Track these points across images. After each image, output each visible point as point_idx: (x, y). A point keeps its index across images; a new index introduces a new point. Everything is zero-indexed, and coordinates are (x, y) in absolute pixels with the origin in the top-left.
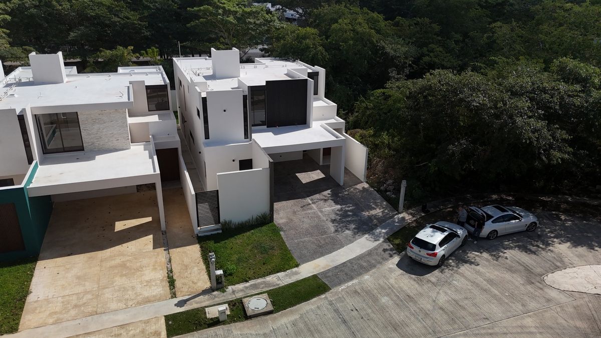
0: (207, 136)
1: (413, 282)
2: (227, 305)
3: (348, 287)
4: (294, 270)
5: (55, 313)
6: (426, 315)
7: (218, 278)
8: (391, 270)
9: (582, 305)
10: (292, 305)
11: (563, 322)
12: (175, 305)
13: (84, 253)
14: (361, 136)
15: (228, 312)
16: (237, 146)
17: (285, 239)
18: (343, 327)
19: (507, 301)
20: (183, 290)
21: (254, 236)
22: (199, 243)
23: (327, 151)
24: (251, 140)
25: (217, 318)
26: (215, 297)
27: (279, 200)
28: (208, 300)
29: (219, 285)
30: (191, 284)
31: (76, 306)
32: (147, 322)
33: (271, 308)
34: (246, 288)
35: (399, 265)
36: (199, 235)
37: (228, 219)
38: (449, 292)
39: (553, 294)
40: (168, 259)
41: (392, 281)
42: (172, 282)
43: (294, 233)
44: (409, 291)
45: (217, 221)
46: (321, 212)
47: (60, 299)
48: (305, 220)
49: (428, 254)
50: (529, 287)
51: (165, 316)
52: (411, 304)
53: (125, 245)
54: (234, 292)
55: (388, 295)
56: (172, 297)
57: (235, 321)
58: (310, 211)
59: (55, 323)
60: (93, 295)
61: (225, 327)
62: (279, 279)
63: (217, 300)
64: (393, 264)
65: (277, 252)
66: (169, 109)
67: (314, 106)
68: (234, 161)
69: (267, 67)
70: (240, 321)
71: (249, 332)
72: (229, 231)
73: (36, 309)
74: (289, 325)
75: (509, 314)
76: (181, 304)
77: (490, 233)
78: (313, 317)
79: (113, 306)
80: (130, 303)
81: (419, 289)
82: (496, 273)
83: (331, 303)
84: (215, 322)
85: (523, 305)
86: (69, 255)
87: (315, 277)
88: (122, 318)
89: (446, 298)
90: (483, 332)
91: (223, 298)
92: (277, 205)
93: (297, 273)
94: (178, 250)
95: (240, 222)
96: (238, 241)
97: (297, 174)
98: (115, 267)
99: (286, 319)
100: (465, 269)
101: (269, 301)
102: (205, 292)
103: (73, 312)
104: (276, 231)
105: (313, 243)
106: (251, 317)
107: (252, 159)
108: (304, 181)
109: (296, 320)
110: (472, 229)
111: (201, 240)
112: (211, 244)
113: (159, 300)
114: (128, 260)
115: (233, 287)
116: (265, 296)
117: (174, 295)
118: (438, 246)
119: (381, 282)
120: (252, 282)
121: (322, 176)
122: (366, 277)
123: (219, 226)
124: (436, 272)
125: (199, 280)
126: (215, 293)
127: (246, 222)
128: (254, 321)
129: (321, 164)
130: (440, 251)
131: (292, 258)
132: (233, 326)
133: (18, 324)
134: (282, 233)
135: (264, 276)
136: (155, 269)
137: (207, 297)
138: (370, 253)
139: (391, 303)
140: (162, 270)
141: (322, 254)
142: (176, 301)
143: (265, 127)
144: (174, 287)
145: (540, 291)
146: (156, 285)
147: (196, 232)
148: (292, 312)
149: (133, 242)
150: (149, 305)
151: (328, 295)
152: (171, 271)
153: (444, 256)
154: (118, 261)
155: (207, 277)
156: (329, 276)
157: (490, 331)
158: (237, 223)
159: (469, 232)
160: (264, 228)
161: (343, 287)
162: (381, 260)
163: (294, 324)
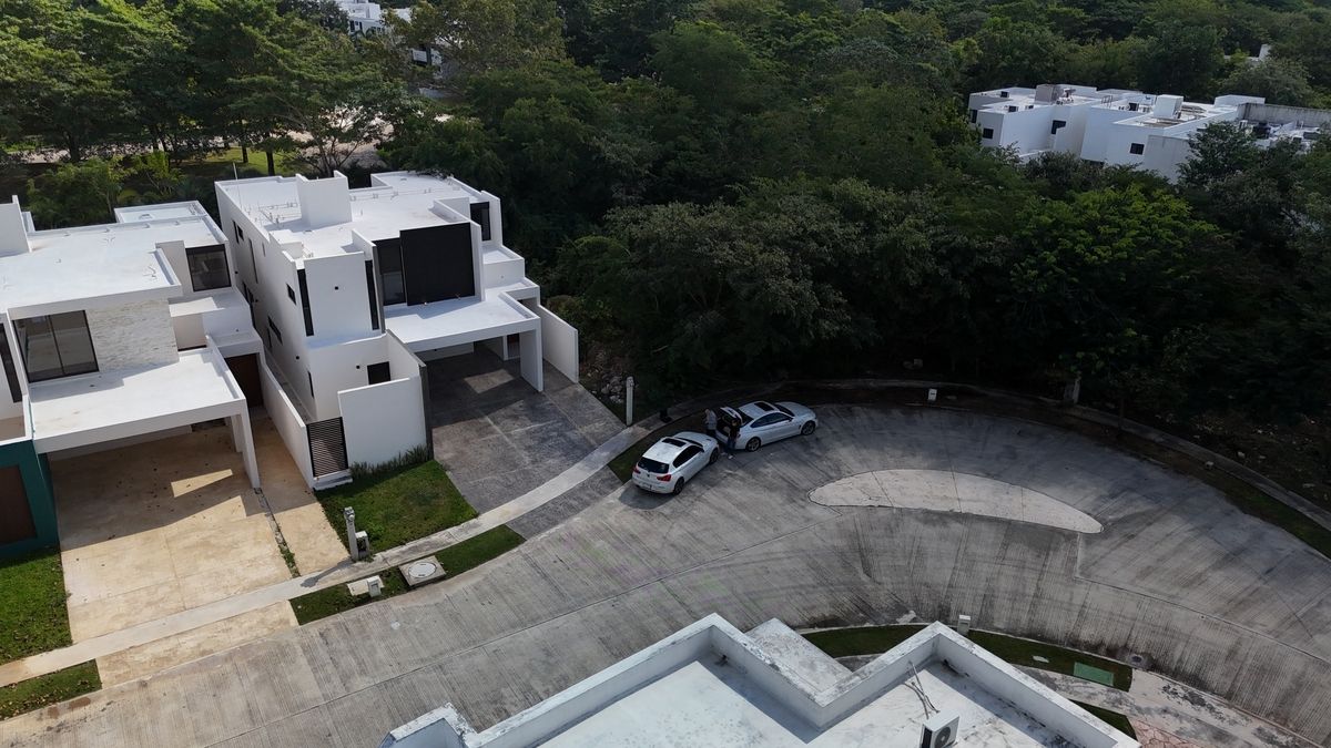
0: (310, 332)
1: (639, 518)
2: (377, 577)
3: (550, 535)
4: (474, 520)
5: (121, 615)
6: (652, 554)
7: (360, 543)
8: (610, 506)
9: (847, 520)
10: (472, 566)
11: (820, 542)
12: (302, 585)
13: (135, 533)
14: (567, 307)
15: (381, 585)
16: (364, 345)
17: (454, 482)
18: (543, 583)
19: (755, 526)
20: (309, 565)
21: (405, 482)
22: (319, 500)
23: (514, 339)
24: (383, 332)
25: (366, 594)
26: (359, 568)
27: (440, 423)
28: (350, 574)
29: (363, 552)
30: (318, 556)
31: (149, 604)
32: (265, 610)
33: (442, 572)
34: (403, 552)
35: (622, 499)
36: (317, 489)
37: (360, 461)
38: (686, 524)
39: (815, 511)
40: (275, 528)
41: (611, 520)
42: (289, 558)
43: (467, 470)
44: (632, 530)
45: (344, 465)
46: (509, 436)
47: (120, 597)
48: (485, 451)
49: (659, 478)
50: (788, 507)
51: (290, 600)
52: (634, 544)
53: (198, 515)
54: (385, 560)
55: (603, 538)
56: (294, 577)
57: (392, 595)
58: (490, 437)
59: (127, 627)
60: (171, 587)
61: (380, 603)
62: (450, 536)
63: (362, 573)
64: (614, 498)
65: (444, 501)
66: (230, 285)
67: (485, 263)
68: (358, 367)
69: (396, 194)
70: (399, 594)
71: (414, 604)
72: (365, 479)
73: (87, 614)
74: (469, 591)
75: (756, 542)
76: (308, 583)
77: (750, 442)
78: (502, 576)
79: (208, 596)
80: (232, 591)
81: (647, 525)
82: (751, 494)
83: (526, 557)
84: (365, 599)
85: (776, 529)
86: (110, 539)
87: (503, 527)
88: (226, 610)
89: (680, 533)
90: (719, 565)
91: (371, 569)
92: (436, 433)
93: (476, 526)
94: (288, 513)
95: (381, 463)
96: (381, 492)
97: (466, 379)
98: (195, 546)
99: (464, 584)
100: (711, 495)
101: (438, 565)
102: (341, 565)
103: (149, 612)
104: (440, 471)
105: (498, 482)
106: (414, 587)
107: (388, 363)
108: (479, 390)
109: (478, 583)
110: (725, 439)
111: (322, 496)
112: (339, 500)
113: (276, 581)
114: (210, 536)
115: (383, 553)
116: (433, 558)
117: (296, 574)
118: (671, 466)
119: (596, 523)
120: (410, 545)
121: (508, 378)
122: (576, 519)
123: (346, 473)
124: (673, 502)
125: (330, 550)
126: (359, 564)
127: (390, 463)
128: (419, 592)
129: (506, 358)
130: (675, 473)
131: (468, 506)
132: (390, 600)
133: (69, 635)
134: (448, 473)
135: (427, 534)
136: (257, 543)
137: (346, 570)
138: (583, 487)
139: (607, 546)
140: (269, 542)
141: (513, 497)
142: (301, 580)
143: (404, 305)
144: (294, 564)
145: (801, 510)
146: (265, 563)
147: (311, 485)
148: (472, 575)
149: (212, 509)
150: (262, 589)
151: (522, 548)
152: (285, 543)
153: (682, 478)
154: (194, 538)
155: (341, 546)
156: (523, 525)
157: (728, 563)
158: (376, 466)
159: (720, 443)
160: (420, 469)
161: (543, 535)
162: (598, 495)
163: (476, 587)
